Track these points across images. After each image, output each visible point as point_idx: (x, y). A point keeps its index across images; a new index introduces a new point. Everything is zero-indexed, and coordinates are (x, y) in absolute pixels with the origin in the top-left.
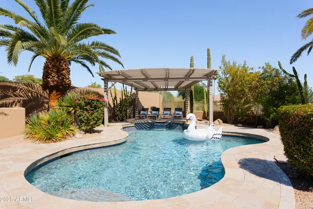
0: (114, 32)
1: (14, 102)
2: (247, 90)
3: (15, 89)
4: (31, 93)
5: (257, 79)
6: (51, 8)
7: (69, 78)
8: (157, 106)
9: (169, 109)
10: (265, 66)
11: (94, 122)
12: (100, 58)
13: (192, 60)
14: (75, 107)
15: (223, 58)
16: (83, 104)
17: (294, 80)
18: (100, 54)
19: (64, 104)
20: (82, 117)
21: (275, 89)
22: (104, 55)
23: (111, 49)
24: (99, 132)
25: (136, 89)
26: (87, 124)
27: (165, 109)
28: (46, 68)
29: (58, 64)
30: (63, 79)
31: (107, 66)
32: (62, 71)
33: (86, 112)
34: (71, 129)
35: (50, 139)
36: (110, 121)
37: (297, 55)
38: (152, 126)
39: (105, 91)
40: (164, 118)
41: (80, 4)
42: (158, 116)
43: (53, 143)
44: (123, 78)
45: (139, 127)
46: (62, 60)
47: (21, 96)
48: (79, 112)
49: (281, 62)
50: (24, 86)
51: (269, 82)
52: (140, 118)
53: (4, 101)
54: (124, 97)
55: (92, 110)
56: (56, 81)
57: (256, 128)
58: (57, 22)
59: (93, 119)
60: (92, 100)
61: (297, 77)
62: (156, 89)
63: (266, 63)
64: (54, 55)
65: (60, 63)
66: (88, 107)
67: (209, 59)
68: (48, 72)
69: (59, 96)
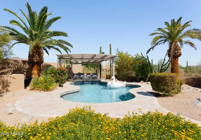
1: (8, 71)
2: (129, 65)
3: (8, 64)
4: (17, 66)
5: (133, 60)
9: (90, 74)
10: (136, 55)
14: (56, 73)
15: (117, 49)
16: (60, 72)
17: (148, 61)
21: (140, 65)
23: (68, 44)
25: (71, 63)
26: (61, 82)
29: (39, 50)
30: (41, 58)
31: (59, 51)
32: (41, 54)
33: (61, 76)
37: (149, 51)
38: (82, 83)
39: (60, 65)
49: (142, 53)
50: (14, 62)
51: (138, 62)
53: (3, 71)
56: (38, 59)
57: (133, 82)
61: (148, 60)
64: (36, 45)
67: (110, 49)
68: (33, 55)
69: (38, 68)
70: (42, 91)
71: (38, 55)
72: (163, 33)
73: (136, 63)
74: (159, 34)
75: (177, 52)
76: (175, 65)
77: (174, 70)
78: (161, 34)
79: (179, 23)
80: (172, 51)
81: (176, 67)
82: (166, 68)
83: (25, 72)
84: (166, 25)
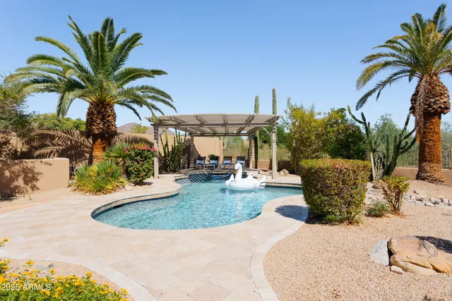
0: (165, 73)
1: (52, 152)
2: (313, 138)
3: (53, 137)
4: (71, 142)
5: (323, 126)
6: (98, 52)
7: (115, 125)
8: (217, 155)
9: (230, 158)
10: (331, 112)
11: (144, 173)
12: (149, 101)
13: (257, 100)
14: (124, 157)
15: (289, 100)
16: (133, 154)
18: (149, 97)
19: (112, 154)
20: (132, 168)
21: (341, 137)
22: (153, 98)
23: (163, 94)
24: (149, 184)
25: (190, 134)
26: (138, 176)
27: (226, 158)
28: (90, 114)
29: (103, 110)
30: (109, 126)
31: (157, 109)
32: (108, 117)
33: (136, 163)
34: (121, 180)
35: (100, 191)
36: (160, 173)
37: (363, 100)
38: (208, 178)
39: (155, 139)
40: (224, 169)
41: (129, 44)
42: (216, 167)
43: (103, 195)
44: (175, 123)
45: (193, 178)
46: (108, 105)
47: (59, 145)
48: (129, 162)
50: (64, 134)
51: (335, 129)
52: (195, 168)
53: (42, 151)
54: (176, 144)
55: (143, 161)
56: (101, 128)
58: (103, 66)
59: (144, 170)
60: (143, 150)
61: (365, 123)
62: (214, 134)
63: (331, 109)
64: (100, 100)
65: (106, 108)
66: (138, 158)
67: (274, 101)
68: (92, 119)
69: (104, 145)
70: (87, 194)
71: (103, 119)
72: (397, 53)
73: (329, 132)
74: (386, 55)
75: (434, 103)
76: (429, 138)
77: (427, 149)
78: (393, 55)
79: (439, 21)
80: (420, 100)
81: (431, 143)
82: (409, 144)
83: (88, 153)
84: (406, 30)
